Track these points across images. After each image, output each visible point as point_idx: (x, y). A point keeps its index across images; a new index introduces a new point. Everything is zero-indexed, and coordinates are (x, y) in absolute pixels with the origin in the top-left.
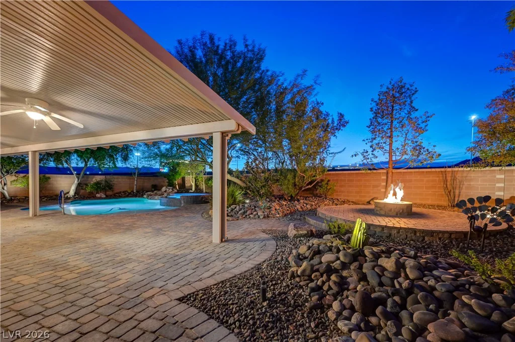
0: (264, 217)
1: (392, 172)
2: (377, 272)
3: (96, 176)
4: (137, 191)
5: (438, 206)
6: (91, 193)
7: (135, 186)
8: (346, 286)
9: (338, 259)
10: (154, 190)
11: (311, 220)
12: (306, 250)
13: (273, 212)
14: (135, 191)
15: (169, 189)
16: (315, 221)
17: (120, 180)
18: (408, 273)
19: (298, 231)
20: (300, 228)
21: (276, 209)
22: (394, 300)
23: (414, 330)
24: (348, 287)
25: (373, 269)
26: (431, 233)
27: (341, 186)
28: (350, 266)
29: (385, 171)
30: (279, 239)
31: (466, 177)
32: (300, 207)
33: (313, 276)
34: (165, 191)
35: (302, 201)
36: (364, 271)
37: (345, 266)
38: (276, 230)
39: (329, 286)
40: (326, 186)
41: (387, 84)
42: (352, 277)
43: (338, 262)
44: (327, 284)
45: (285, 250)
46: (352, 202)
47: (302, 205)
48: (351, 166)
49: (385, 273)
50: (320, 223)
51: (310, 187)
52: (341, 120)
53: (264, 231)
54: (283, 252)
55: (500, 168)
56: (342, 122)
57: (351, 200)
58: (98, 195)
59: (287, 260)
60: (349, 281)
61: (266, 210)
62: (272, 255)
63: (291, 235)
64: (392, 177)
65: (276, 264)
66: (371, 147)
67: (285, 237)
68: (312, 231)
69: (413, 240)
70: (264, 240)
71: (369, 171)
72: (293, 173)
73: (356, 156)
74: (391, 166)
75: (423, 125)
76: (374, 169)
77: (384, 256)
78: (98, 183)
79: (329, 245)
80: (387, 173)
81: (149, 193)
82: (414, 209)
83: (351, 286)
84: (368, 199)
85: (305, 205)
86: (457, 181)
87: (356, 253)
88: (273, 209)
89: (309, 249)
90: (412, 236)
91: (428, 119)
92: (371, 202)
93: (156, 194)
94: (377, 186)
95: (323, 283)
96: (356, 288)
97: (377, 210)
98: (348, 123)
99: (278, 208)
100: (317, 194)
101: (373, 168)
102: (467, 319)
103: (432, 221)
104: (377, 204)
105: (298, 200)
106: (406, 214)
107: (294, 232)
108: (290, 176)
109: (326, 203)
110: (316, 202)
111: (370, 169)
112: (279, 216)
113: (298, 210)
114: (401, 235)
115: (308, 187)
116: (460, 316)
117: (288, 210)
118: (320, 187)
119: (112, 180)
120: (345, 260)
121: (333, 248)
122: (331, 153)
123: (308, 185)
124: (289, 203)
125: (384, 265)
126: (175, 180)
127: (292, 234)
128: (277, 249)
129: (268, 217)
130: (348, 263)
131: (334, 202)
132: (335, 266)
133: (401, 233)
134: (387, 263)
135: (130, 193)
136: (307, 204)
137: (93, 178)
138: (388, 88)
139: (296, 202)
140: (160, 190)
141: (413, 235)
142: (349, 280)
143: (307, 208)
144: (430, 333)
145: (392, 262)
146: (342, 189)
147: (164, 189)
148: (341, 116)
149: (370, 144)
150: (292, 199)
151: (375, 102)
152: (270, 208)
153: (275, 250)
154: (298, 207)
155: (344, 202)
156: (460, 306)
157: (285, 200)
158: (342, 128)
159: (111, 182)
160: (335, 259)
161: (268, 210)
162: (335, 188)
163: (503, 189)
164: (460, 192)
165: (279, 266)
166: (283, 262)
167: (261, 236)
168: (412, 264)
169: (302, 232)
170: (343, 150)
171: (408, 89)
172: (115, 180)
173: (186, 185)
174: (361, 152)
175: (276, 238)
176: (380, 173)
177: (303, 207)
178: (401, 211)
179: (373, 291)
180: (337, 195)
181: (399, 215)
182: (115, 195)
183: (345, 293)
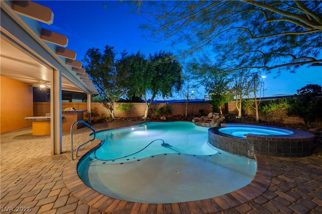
3: (161, 104)
4: (188, 115)
6: (158, 116)
7: (186, 111)
10: (202, 115)
14: (186, 115)
15: (216, 115)
17: (176, 106)
34: (212, 118)
58: (162, 118)
78: (162, 109)
81: (196, 118)
93: (203, 120)
119: (171, 106)
126: (220, 105)
135: (182, 117)
137: (159, 105)
140: (206, 115)
147: (210, 115)
159: (170, 108)
172: (173, 106)
173: (229, 110)
182: (172, 118)
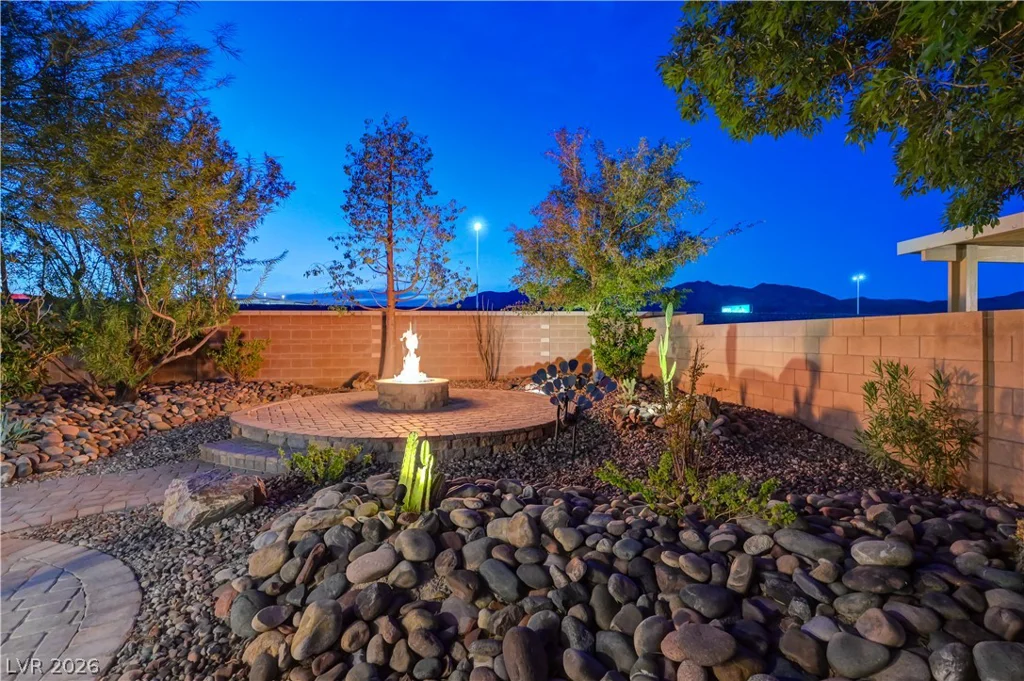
0: (16, 476)
1: (395, 317)
2: (501, 561)
5: (472, 381)
8: (450, 630)
9: (399, 557)
11: (222, 453)
12: (281, 559)
13: (58, 450)
16: (239, 456)
18: (560, 540)
19: (208, 501)
20: (217, 490)
21: (65, 438)
22: (575, 619)
23: (651, 675)
24: (457, 630)
25: (489, 556)
26: (501, 437)
27: (276, 349)
28: (433, 566)
29: (378, 313)
30: (132, 545)
31: (507, 327)
32: (160, 419)
33: (345, 644)
35: (161, 398)
36: (471, 566)
37: (423, 571)
38: (100, 518)
39: (409, 650)
40: (236, 350)
41: (378, 121)
42: (447, 596)
43: (403, 567)
44: (400, 647)
45: (184, 582)
46: (309, 387)
47: (164, 412)
48: (269, 299)
49: (518, 555)
50: (260, 459)
51: (188, 353)
52: (272, 175)
53: (42, 534)
54: (179, 594)
55: (551, 313)
56: (276, 186)
57: (304, 384)
59: (213, 622)
60: (450, 611)
61: (20, 446)
62: (136, 624)
63: (180, 519)
64: (395, 328)
65: (172, 653)
66: (347, 256)
67: (157, 533)
68: (257, 490)
69: (476, 458)
70: (62, 572)
71: (345, 313)
72: (125, 312)
73: (315, 274)
74: (392, 303)
75: (447, 225)
76: (358, 308)
77: (492, 514)
79: (350, 525)
80: (384, 318)
82: (454, 392)
83: (464, 624)
84: (346, 378)
85: (175, 409)
86: (496, 334)
87: (432, 526)
88: (57, 437)
89: (290, 556)
90: (473, 450)
91: (456, 215)
92: (355, 384)
94: (363, 347)
95: (388, 649)
96: (475, 626)
97: (385, 403)
98: (293, 188)
99: (74, 431)
100: (205, 374)
101: (354, 304)
102: (700, 601)
103: (488, 412)
104: (384, 390)
105: (148, 398)
106: (441, 403)
107: (196, 508)
108: (115, 322)
109: (241, 395)
110: (210, 397)
111: (349, 309)
112: (84, 458)
113: (152, 428)
114: (455, 452)
115: (182, 354)
116: (687, 601)
117: (117, 434)
118: (218, 352)
120: (418, 554)
121: (365, 530)
122: (248, 262)
123: (181, 348)
124: (113, 409)
125: (504, 535)
127: (188, 515)
128: (143, 591)
129: (36, 470)
130: (427, 561)
131: (262, 391)
132: (400, 583)
133: (454, 448)
134: (510, 530)
136: (181, 406)
138: (378, 131)
139: (141, 402)
141: (475, 446)
142: (447, 607)
143: (185, 418)
144: (676, 665)
145: (522, 525)
146: (281, 356)
148: (273, 167)
149: (344, 250)
150: (123, 393)
151: (353, 154)
152: (35, 436)
153: (138, 596)
154: (155, 418)
155: (290, 389)
156: (671, 578)
157: (94, 399)
158: (277, 199)
160: (392, 560)
161: (31, 447)
162: (262, 354)
163: (547, 347)
164: (499, 354)
165: (192, 657)
166: (201, 634)
167: (37, 556)
168: (556, 518)
169: (224, 503)
170: (282, 256)
171: (416, 146)
174: (328, 265)
175: (116, 547)
176: (369, 316)
177: (169, 415)
178: (433, 399)
179: (520, 614)
180: (266, 373)
181: (429, 407)
183: (457, 652)
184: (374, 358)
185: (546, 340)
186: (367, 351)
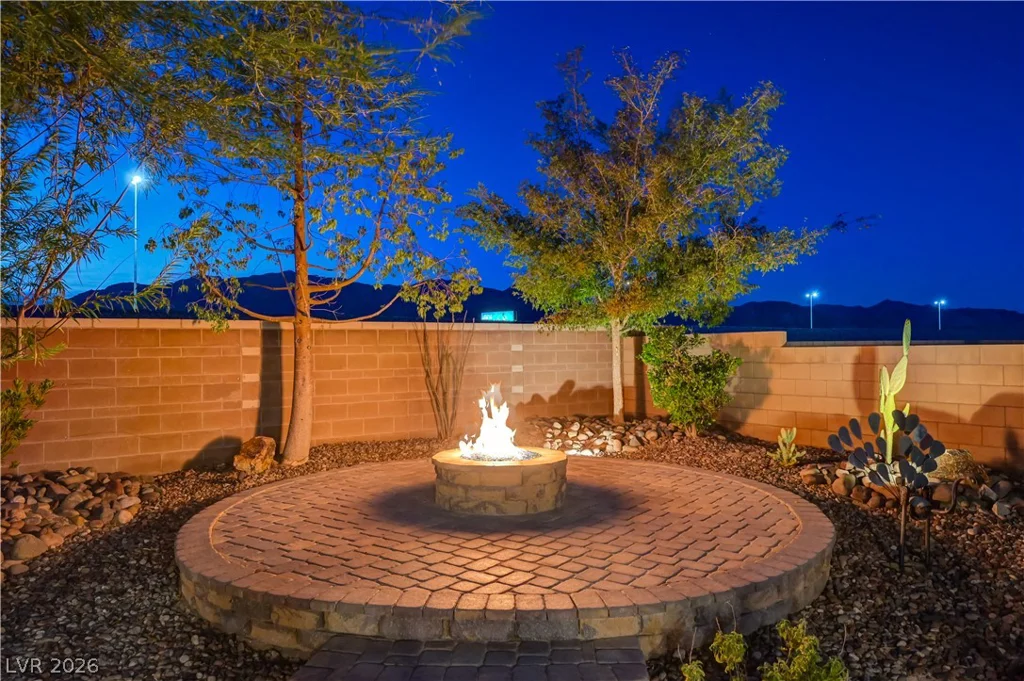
31: (465, 348)
86: (450, 360)
163: (520, 379)
176: (237, 330)
184: (245, 411)
185: (517, 368)
186: (234, 397)
